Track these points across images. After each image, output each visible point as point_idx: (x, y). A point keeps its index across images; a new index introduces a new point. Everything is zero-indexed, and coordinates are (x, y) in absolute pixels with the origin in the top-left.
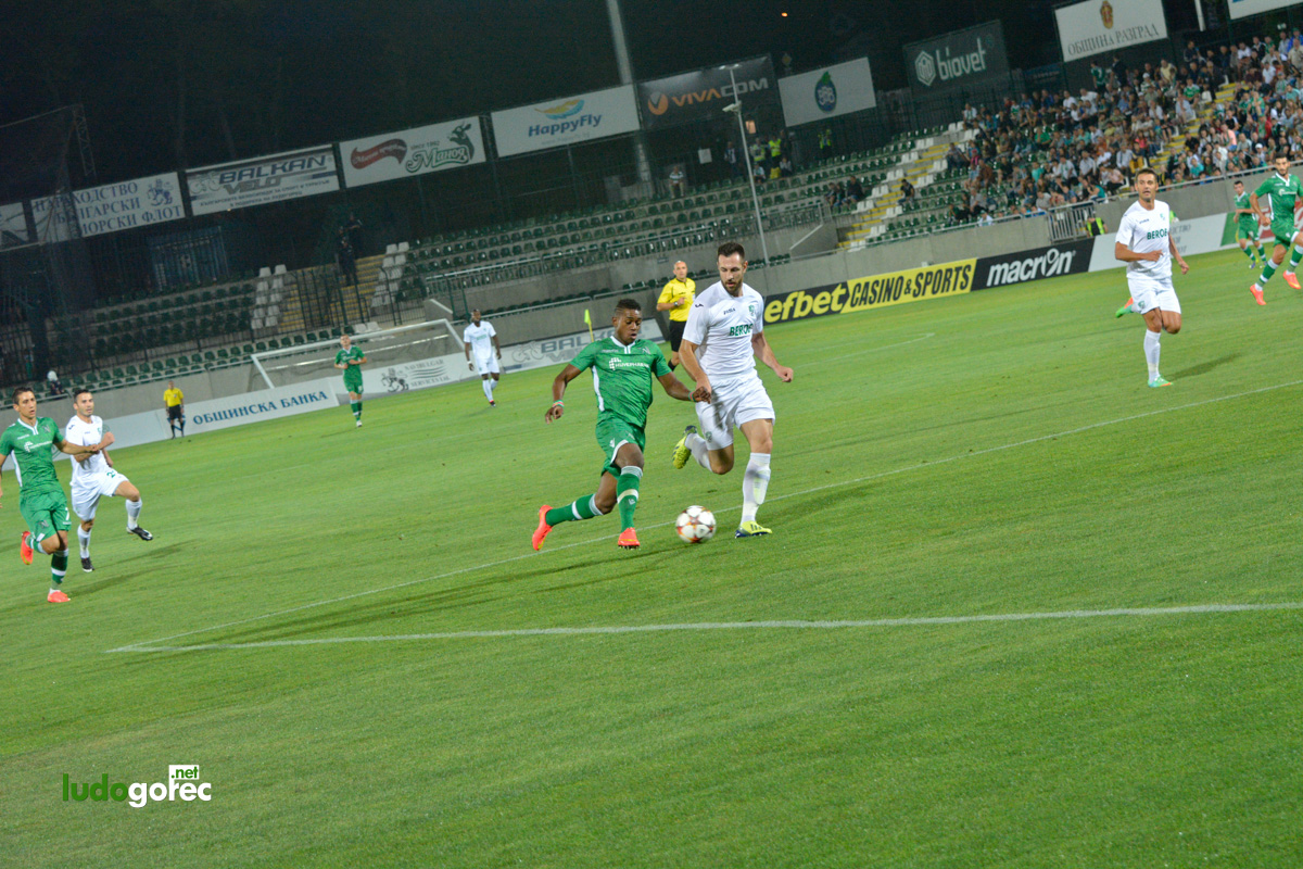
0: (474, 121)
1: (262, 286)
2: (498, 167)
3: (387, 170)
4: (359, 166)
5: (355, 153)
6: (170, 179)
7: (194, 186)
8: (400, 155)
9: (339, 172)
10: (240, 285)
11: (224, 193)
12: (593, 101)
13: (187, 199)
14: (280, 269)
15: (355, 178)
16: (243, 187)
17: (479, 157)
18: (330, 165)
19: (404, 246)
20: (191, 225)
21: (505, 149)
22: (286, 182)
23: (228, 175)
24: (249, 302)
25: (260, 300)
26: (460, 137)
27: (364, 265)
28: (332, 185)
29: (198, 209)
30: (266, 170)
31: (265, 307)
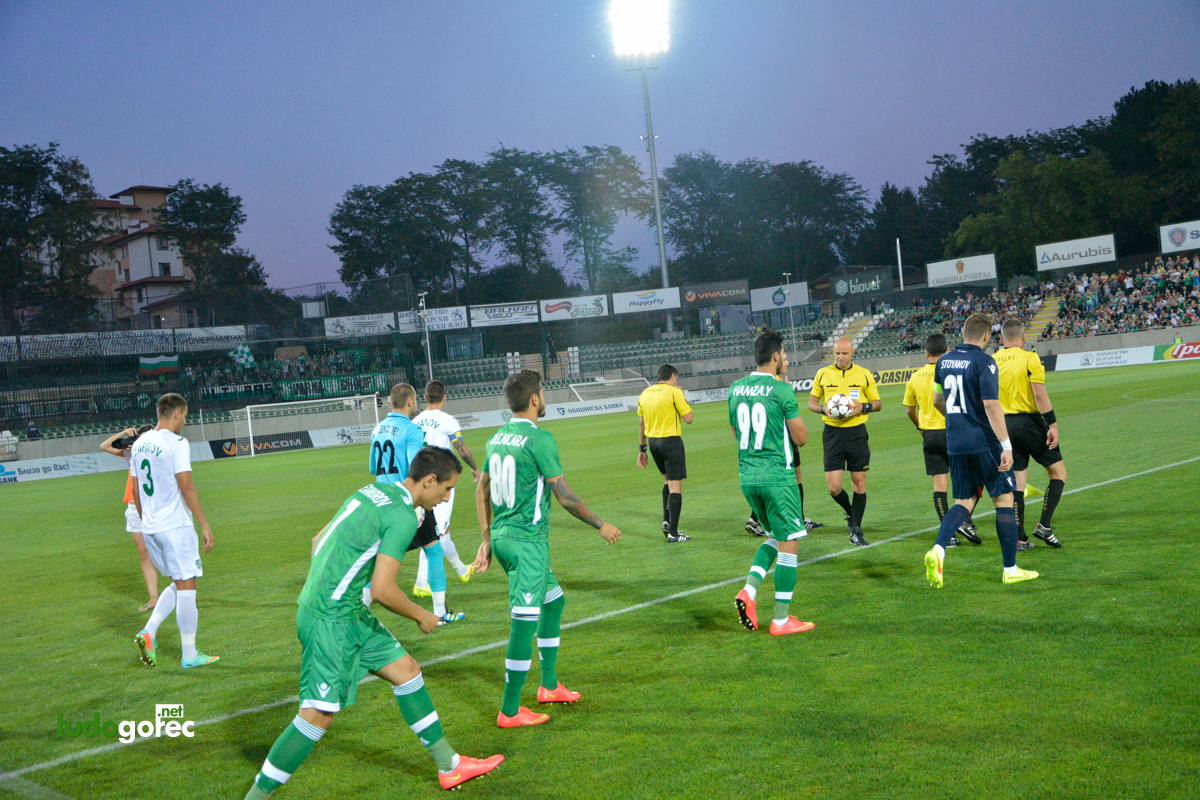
0: (604, 297)
1: (509, 361)
2: (613, 318)
3: (562, 315)
4: (549, 312)
5: (547, 306)
6: (462, 309)
7: (473, 313)
8: (569, 309)
9: (539, 314)
10: (499, 359)
11: (486, 318)
12: (659, 293)
13: (469, 319)
14: (517, 354)
15: (546, 317)
16: (495, 316)
17: (605, 313)
18: (535, 311)
19: (576, 349)
20: (469, 331)
21: (618, 310)
22: (515, 316)
23: (489, 310)
24: (505, 367)
25: (510, 367)
26: (598, 303)
27: (561, 354)
28: (535, 319)
29: (474, 324)
30: (506, 309)
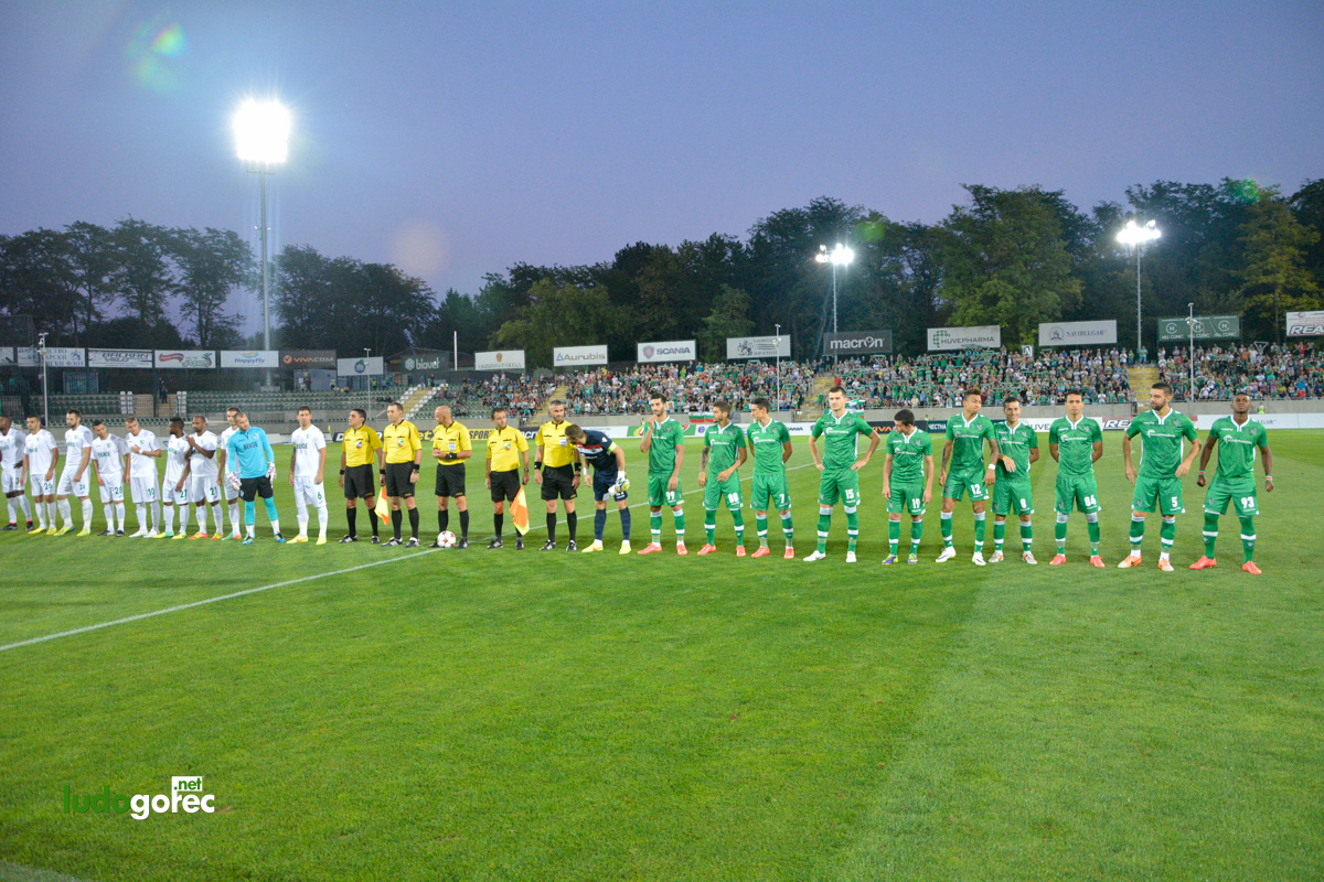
0: (213, 353)
1: (123, 398)
2: (219, 370)
3: (174, 364)
4: (162, 360)
5: (161, 355)
6: (82, 351)
7: (91, 355)
8: (180, 360)
9: (153, 361)
10: (113, 396)
11: (104, 360)
12: (261, 354)
13: (87, 360)
14: (130, 393)
15: (159, 364)
16: (112, 360)
17: (213, 366)
18: (150, 358)
19: (185, 393)
20: (86, 370)
21: (224, 364)
22: (131, 361)
23: (107, 354)
24: (118, 404)
25: (123, 403)
26: (207, 357)
27: (171, 397)
28: (150, 365)
29: (91, 364)
30: (123, 355)
31: (126, 405)
